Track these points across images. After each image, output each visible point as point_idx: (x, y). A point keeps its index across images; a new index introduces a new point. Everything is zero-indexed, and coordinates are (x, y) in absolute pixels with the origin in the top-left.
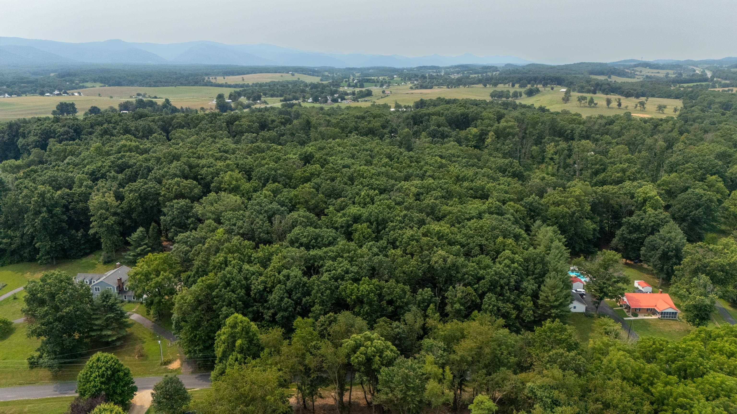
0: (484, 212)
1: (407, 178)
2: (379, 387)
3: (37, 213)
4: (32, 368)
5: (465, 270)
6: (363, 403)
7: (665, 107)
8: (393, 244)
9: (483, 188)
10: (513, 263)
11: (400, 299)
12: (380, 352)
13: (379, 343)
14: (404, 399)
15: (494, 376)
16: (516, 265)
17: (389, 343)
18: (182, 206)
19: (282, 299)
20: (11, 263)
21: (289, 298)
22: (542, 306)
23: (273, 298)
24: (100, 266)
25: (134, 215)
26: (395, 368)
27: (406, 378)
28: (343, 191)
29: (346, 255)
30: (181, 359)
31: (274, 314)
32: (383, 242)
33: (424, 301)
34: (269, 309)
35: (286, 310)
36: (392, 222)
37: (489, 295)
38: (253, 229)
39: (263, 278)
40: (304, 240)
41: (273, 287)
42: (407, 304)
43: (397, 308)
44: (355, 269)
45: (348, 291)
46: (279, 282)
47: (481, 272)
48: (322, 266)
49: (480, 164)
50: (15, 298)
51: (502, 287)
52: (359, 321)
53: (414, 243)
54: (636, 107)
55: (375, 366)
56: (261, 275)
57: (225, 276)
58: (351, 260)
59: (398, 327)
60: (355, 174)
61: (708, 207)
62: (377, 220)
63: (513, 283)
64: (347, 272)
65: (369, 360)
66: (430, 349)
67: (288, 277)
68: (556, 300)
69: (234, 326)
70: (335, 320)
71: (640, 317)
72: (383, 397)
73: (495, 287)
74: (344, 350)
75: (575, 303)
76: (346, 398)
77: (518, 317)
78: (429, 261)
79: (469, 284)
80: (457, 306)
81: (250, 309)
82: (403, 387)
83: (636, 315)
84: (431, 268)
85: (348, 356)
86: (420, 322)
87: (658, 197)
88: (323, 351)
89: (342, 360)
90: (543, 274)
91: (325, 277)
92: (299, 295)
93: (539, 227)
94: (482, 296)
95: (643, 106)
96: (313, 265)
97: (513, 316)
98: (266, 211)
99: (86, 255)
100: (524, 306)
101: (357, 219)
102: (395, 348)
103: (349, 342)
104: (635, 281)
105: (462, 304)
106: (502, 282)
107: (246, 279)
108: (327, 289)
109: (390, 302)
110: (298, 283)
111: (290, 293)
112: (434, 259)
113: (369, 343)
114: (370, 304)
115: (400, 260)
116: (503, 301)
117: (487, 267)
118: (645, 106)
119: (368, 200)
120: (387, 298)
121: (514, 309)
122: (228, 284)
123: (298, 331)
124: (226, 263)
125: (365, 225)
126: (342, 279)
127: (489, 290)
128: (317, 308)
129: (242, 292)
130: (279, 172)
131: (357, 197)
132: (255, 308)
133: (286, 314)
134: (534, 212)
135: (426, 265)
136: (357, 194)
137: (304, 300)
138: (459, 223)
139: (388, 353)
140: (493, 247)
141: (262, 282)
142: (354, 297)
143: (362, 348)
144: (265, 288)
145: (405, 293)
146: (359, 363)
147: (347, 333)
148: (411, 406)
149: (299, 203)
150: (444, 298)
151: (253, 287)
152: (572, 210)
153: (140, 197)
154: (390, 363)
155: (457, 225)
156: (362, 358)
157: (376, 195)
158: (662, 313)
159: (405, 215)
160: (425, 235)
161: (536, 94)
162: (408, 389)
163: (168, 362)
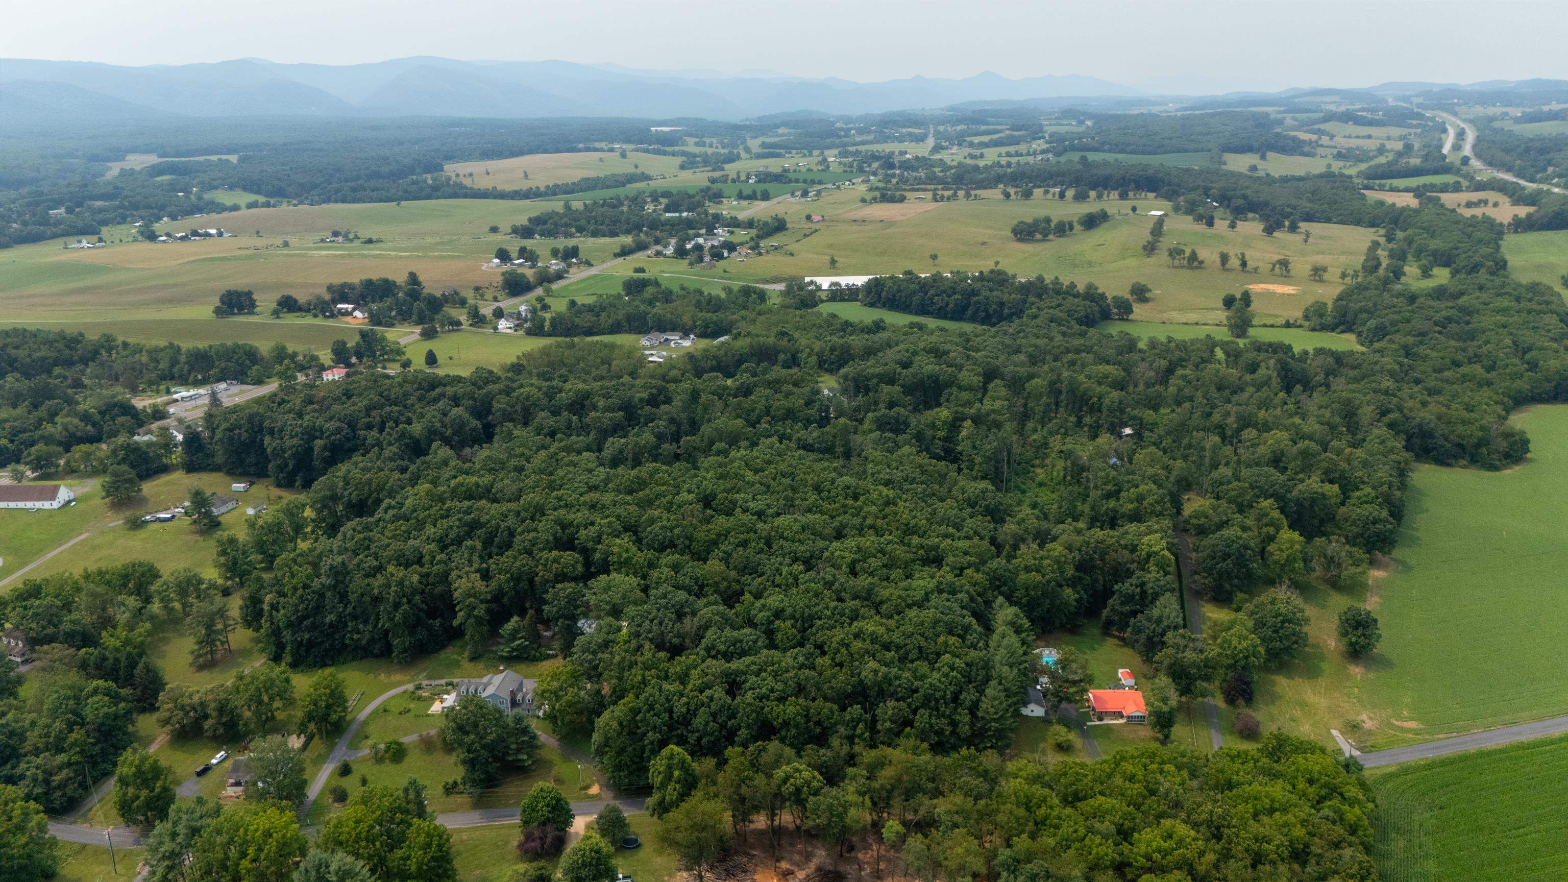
0: (932, 592)
1: (839, 535)
2: (808, 814)
3: (397, 606)
4: (447, 794)
5: (898, 682)
6: (791, 826)
7: (1324, 269)
8: (821, 648)
9: (936, 548)
10: (952, 669)
11: (828, 718)
12: (808, 783)
13: (806, 774)
14: (829, 825)
15: (911, 801)
16: (955, 673)
17: (816, 773)
18: (570, 594)
19: (707, 723)
20: (352, 660)
21: (714, 721)
22: (983, 718)
23: (698, 721)
24: (466, 664)
25: (505, 600)
26: (821, 798)
27: (830, 807)
28: (759, 564)
29: (770, 669)
30: (598, 782)
31: (699, 739)
32: (809, 647)
33: (852, 720)
34: (693, 732)
35: (712, 734)
36: (820, 619)
37: (922, 711)
38: (663, 632)
39: (684, 699)
40: (722, 648)
41: (696, 709)
42: (836, 724)
43: (824, 729)
44: (779, 686)
45: (774, 714)
46: (703, 704)
47: (916, 683)
48: (744, 682)
49: (943, 491)
50: (385, 711)
51: (937, 701)
52: (789, 751)
53: (843, 650)
54: (1273, 269)
55: (804, 796)
56: (682, 695)
57: (647, 699)
58: (776, 675)
59: (824, 755)
60: (773, 534)
61: (1242, 556)
62: (802, 617)
63: (949, 696)
64: (772, 690)
65: (798, 790)
66: (853, 778)
67: (711, 699)
68: (996, 713)
69: (671, 757)
70: (765, 749)
71: (1106, 722)
72: (811, 823)
73: (929, 701)
74: (776, 781)
75: (1032, 706)
76: (776, 823)
77: (953, 732)
78: (860, 673)
79: (902, 699)
80: (888, 724)
81: (674, 733)
82: (828, 814)
83: (1100, 719)
84: (861, 681)
85: (779, 787)
86: (846, 749)
87: (1166, 552)
88: (756, 782)
89: (774, 789)
90: (987, 679)
91: (749, 697)
92: (724, 718)
93: (1001, 606)
94: (915, 712)
95: (1286, 267)
96: (734, 680)
97: (947, 733)
98: (673, 606)
99: (444, 647)
100: (960, 721)
101: (778, 614)
102: (821, 778)
103: (779, 773)
104: (1120, 671)
105: (892, 722)
106: (938, 695)
107: (668, 700)
108: (752, 711)
109: (818, 723)
110: (723, 706)
111: (714, 715)
112: (864, 673)
113: (797, 775)
114: (797, 726)
115: (828, 673)
116: (938, 717)
117: (923, 677)
118: (1290, 266)
119: (790, 581)
120: (815, 719)
121: (949, 724)
122: (651, 707)
123: (731, 762)
124: (644, 682)
125: (789, 623)
126: (768, 699)
127: (923, 706)
128: (743, 733)
129: (666, 716)
130: (676, 531)
131: (778, 577)
132: (679, 732)
133: (712, 739)
134: (999, 580)
135: (856, 679)
136: (777, 570)
137: (729, 723)
138: (899, 613)
139: (815, 784)
140: (933, 649)
141: (685, 704)
142: (780, 721)
143: (792, 780)
144: (689, 710)
145: (833, 713)
146: (790, 793)
147: (777, 764)
148: (836, 831)
149: (707, 585)
150: (874, 716)
151: (676, 710)
152: (1047, 577)
153: (512, 578)
154: (816, 793)
155: (896, 617)
156: (792, 789)
157: (801, 573)
158: (1128, 717)
159: (835, 608)
160: (856, 636)
161: (1101, 223)
162: (833, 816)
163: (587, 787)
